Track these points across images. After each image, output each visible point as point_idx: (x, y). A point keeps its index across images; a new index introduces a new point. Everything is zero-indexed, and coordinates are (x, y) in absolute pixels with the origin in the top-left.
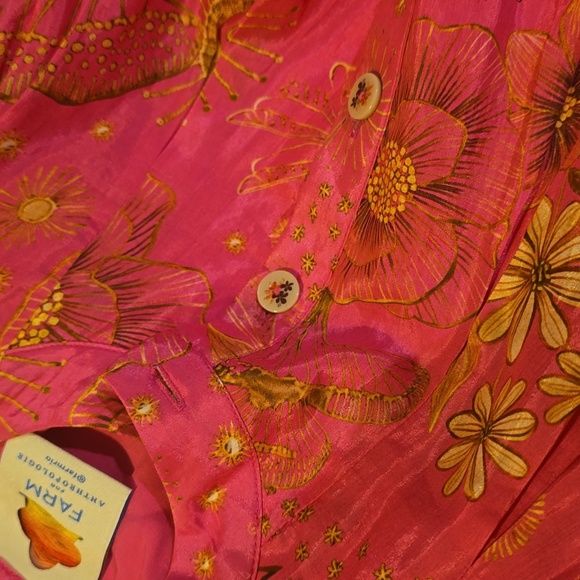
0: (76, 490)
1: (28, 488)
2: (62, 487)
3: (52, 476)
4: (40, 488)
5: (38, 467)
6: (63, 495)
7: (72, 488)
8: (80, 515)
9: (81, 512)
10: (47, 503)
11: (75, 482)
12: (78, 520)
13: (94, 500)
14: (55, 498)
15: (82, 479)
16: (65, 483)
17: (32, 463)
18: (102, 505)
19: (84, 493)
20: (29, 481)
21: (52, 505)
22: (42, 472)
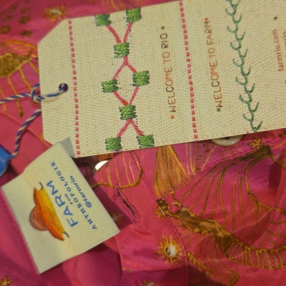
0: (81, 208)
1: (48, 184)
2: (72, 200)
3: (69, 189)
4: (57, 191)
5: (62, 179)
6: (70, 206)
7: (79, 206)
8: (74, 224)
9: (77, 223)
10: (57, 202)
11: (83, 203)
12: (72, 226)
13: (90, 222)
14: (63, 203)
15: (89, 205)
16: (76, 200)
17: (59, 174)
18: (93, 228)
19: (85, 214)
20: (51, 182)
21: (60, 206)
22: (64, 183)
